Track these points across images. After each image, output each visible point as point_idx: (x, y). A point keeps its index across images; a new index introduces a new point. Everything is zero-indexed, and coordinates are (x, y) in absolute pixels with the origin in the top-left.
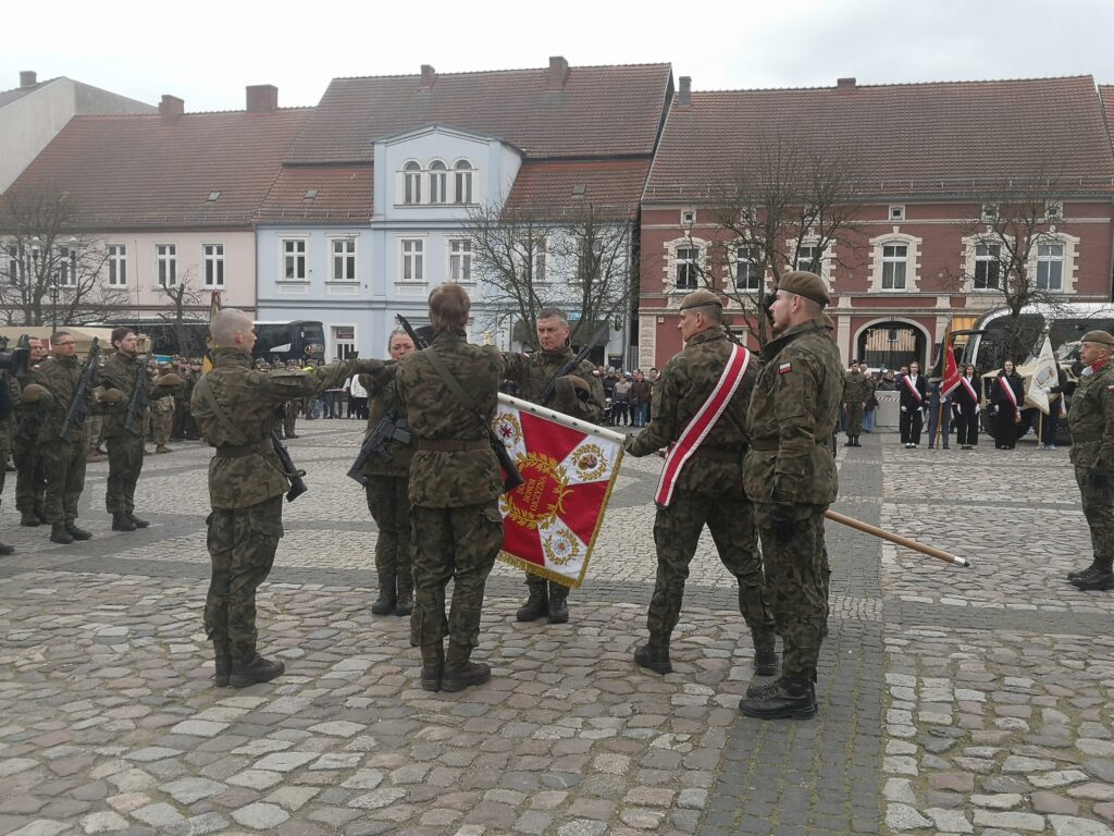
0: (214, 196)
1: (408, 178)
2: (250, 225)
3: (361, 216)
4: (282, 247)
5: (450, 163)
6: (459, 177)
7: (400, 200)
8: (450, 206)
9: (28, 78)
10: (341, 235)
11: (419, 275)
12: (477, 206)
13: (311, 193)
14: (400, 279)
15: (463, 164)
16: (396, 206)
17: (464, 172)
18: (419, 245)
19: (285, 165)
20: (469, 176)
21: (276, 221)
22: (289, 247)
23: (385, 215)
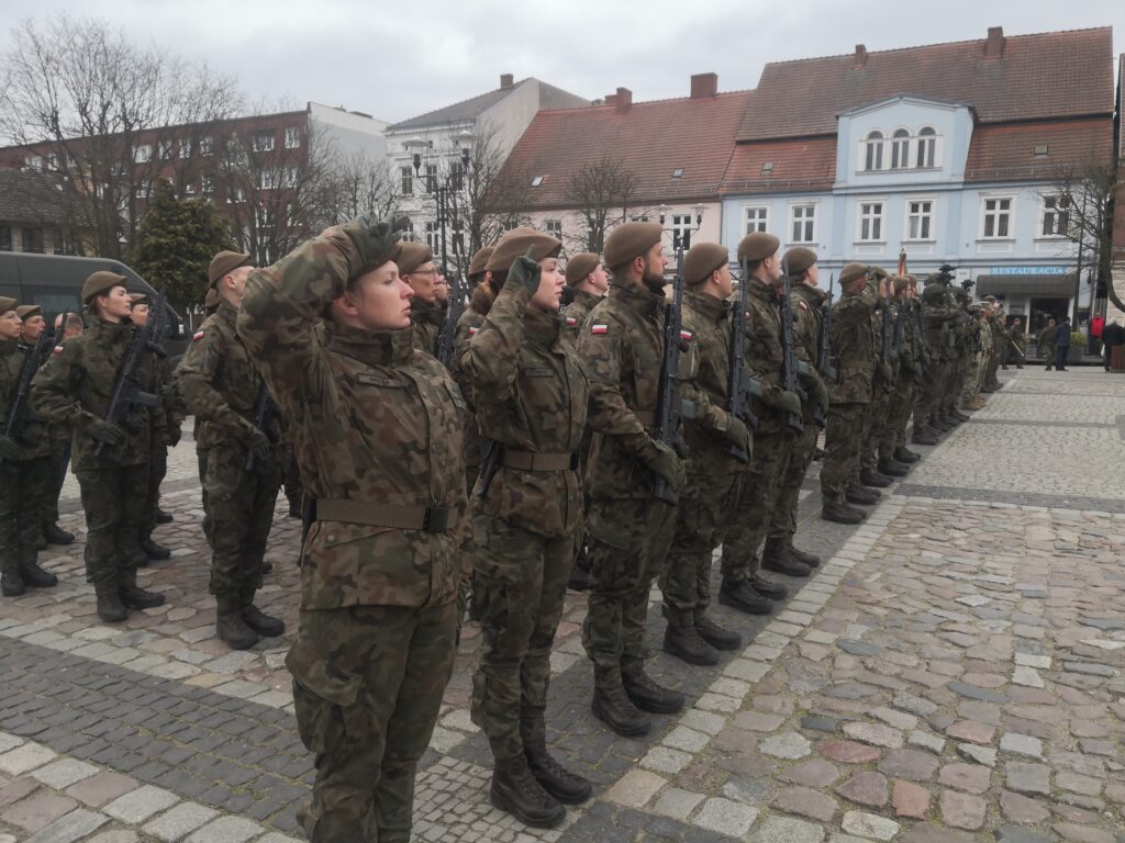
0: (678, 173)
1: (870, 147)
2: (718, 196)
3: (822, 184)
4: (744, 215)
5: (914, 130)
6: (921, 144)
7: (862, 166)
8: (912, 171)
9: (507, 80)
10: (802, 201)
11: (877, 235)
12: (940, 170)
13: (768, 166)
14: (858, 239)
15: (927, 131)
16: (858, 174)
17: (927, 139)
18: (878, 209)
19: (739, 143)
20: (932, 143)
21: (741, 191)
22: (751, 214)
23: (845, 182)
